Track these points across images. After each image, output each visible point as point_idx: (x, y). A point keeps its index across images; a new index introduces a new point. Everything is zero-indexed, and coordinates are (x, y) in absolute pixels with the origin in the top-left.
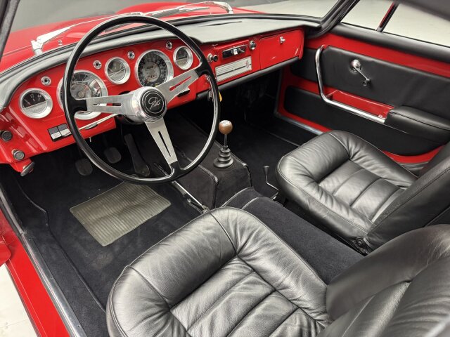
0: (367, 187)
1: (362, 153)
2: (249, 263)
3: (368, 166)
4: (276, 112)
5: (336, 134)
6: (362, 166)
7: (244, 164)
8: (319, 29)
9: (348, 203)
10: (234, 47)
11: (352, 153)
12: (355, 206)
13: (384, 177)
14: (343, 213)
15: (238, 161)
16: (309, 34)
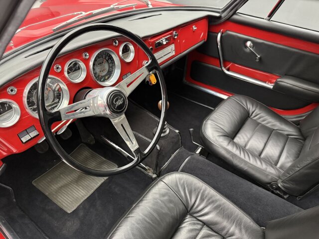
0: (268, 139)
1: (257, 111)
2: (200, 218)
3: (264, 121)
4: (185, 80)
5: (237, 98)
6: (259, 121)
7: (177, 131)
8: (220, 17)
9: (257, 154)
10: (163, 38)
11: (251, 112)
12: (262, 156)
13: (275, 128)
14: (258, 164)
15: (172, 129)
16: (212, 22)
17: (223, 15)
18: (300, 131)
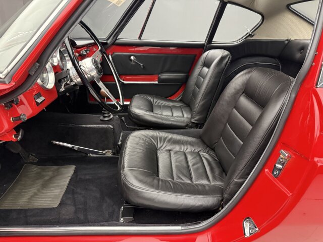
1: (155, 100)
4: (89, 102)
8: (107, 44)
11: (152, 101)
13: (171, 105)
17: (109, 42)
18: (184, 102)
